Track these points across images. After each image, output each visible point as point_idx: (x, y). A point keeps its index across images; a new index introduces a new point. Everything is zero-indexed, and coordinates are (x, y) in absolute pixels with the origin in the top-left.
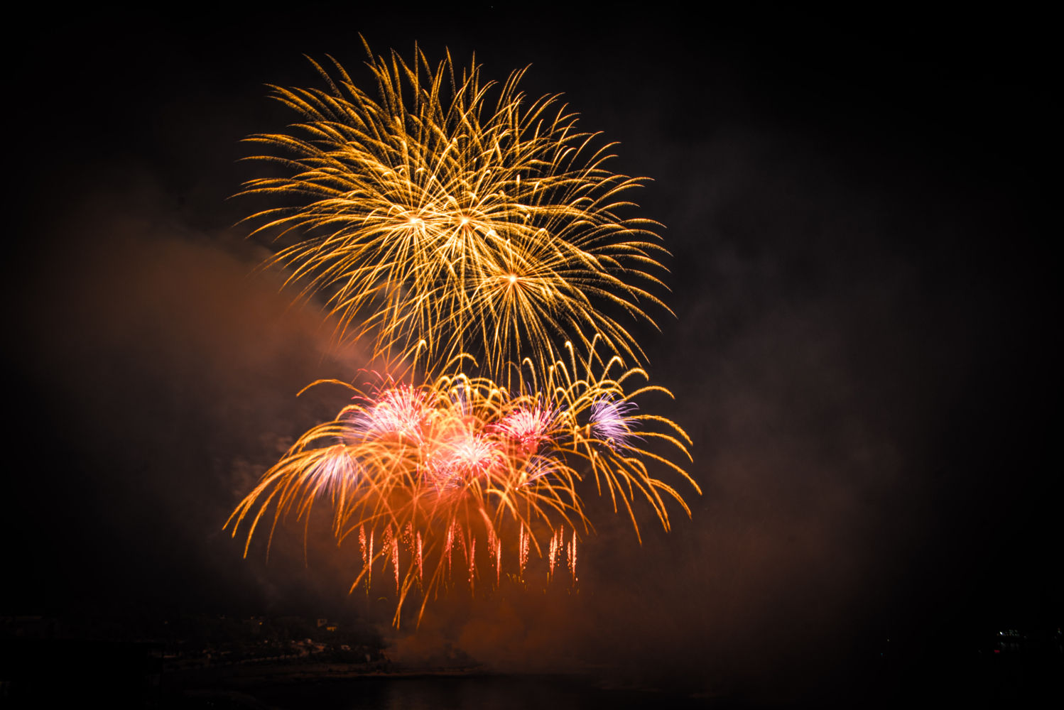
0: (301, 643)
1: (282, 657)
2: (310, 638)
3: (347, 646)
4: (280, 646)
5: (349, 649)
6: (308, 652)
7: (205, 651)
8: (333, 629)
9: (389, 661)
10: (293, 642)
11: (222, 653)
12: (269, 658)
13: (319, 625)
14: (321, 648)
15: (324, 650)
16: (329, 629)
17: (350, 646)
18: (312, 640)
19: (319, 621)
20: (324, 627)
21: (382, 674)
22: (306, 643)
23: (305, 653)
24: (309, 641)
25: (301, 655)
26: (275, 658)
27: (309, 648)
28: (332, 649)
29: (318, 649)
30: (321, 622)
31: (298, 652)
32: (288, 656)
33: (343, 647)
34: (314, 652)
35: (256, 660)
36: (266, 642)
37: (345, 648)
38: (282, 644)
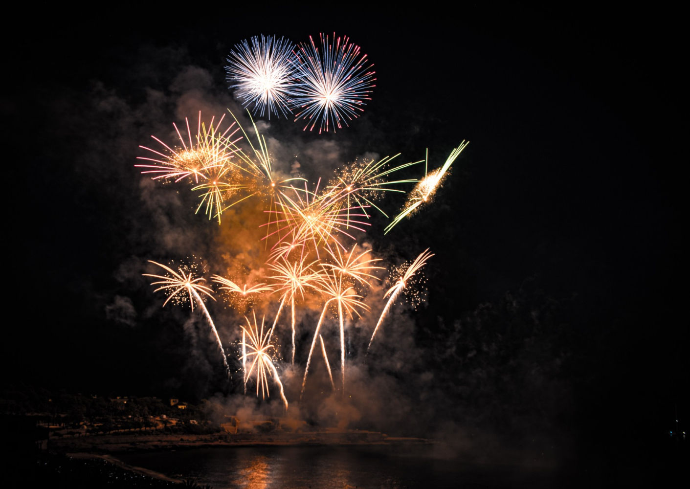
0: (158, 418)
1: (143, 429)
2: (164, 414)
3: (195, 421)
4: (141, 420)
5: (196, 423)
6: (164, 425)
7: (81, 423)
8: (183, 407)
9: (229, 433)
10: (152, 417)
11: (95, 425)
12: (132, 430)
13: (172, 404)
14: (174, 422)
15: (177, 423)
16: (180, 407)
17: (197, 421)
18: (167, 415)
19: (172, 400)
20: (176, 406)
21: (223, 443)
22: (162, 418)
23: (161, 426)
24: (165, 416)
25: (158, 427)
26: (138, 429)
27: (165, 422)
28: (183, 423)
29: (171, 423)
30: (174, 401)
31: (156, 425)
32: (148, 428)
33: (191, 421)
34: (168, 425)
35: (123, 431)
36: (130, 416)
37: (193, 422)
38: (143, 419)
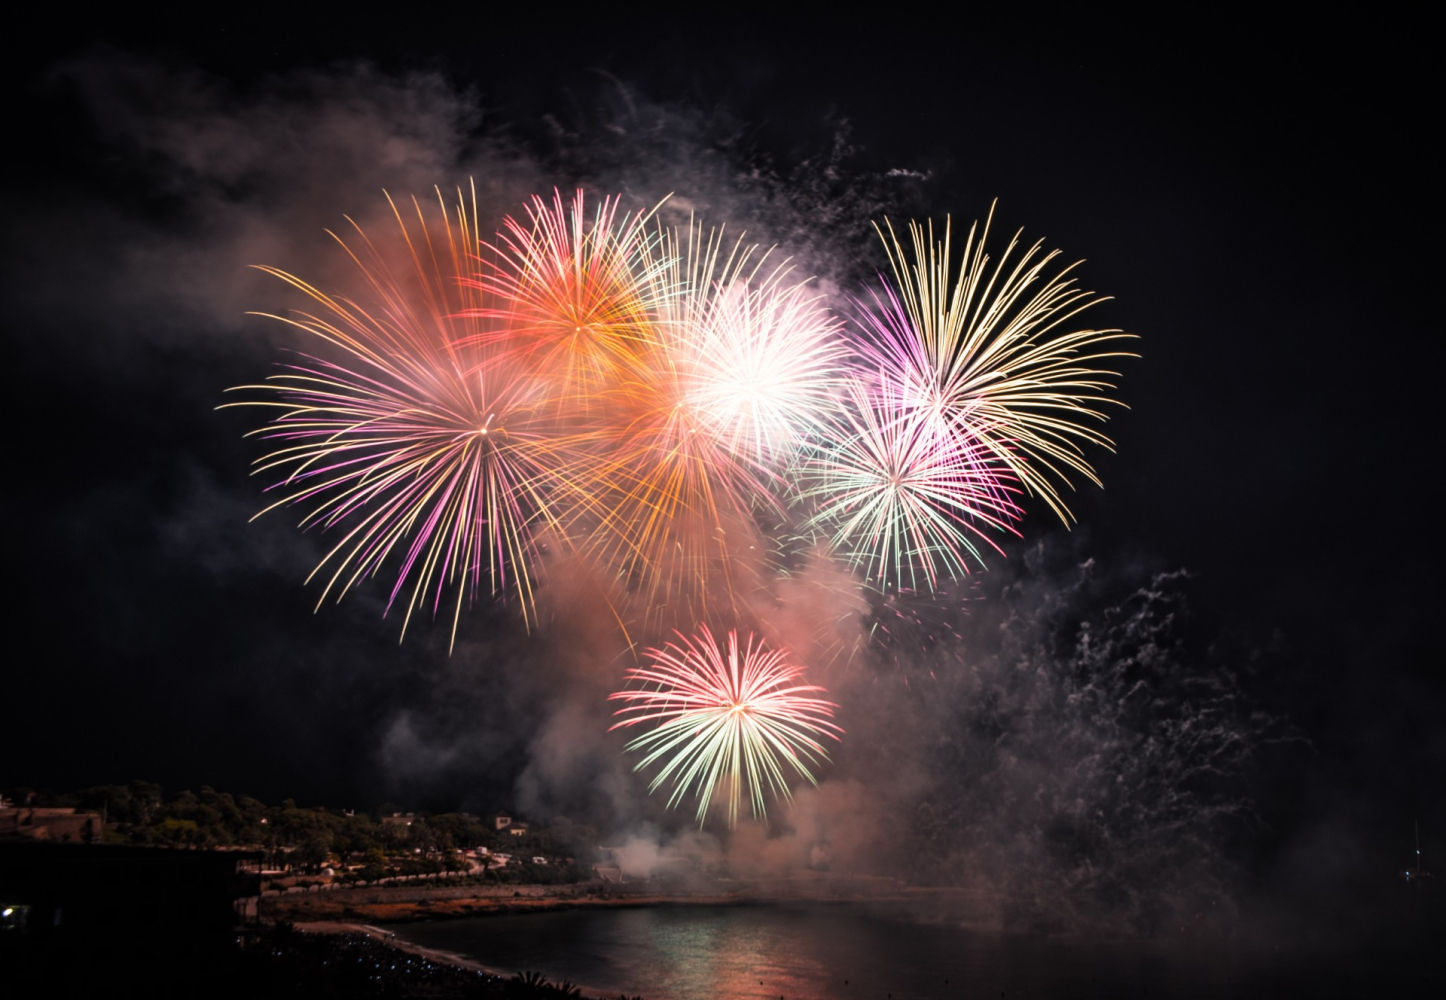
0: (472, 854)
1: (443, 874)
2: (484, 846)
3: (542, 859)
4: (440, 858)
5: (545, 862)
6: (483, 867)
7: (324, 865)
8: (520, 832)
9: (607, 881)
10: (460, 851)
11: (351, 868)
12: (422, 876)
13: (499, 826)
14: (502, 860)
15: (507, 863)
16: (514, 832)
17: (546, 858)
18: (489, 848)
19: (498, 819)
20: (506, 829)
21: (596, 900)
22: (479, 854)
23: (477, 868)
24: (484, 850)
25: (471, 871)
26: (432, 875)
27: (484, 861)
28: (520, 863)
29: (497, 862)
30: (502, 822)
31: (468, 867)
32: (452, 873)
34: (491, 867)
35: (403, 878)
36: (418, 851)
37: (539, 861)
38: (442, 855)
